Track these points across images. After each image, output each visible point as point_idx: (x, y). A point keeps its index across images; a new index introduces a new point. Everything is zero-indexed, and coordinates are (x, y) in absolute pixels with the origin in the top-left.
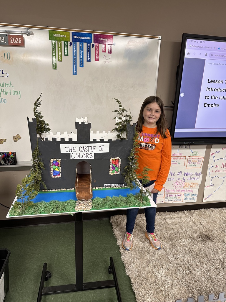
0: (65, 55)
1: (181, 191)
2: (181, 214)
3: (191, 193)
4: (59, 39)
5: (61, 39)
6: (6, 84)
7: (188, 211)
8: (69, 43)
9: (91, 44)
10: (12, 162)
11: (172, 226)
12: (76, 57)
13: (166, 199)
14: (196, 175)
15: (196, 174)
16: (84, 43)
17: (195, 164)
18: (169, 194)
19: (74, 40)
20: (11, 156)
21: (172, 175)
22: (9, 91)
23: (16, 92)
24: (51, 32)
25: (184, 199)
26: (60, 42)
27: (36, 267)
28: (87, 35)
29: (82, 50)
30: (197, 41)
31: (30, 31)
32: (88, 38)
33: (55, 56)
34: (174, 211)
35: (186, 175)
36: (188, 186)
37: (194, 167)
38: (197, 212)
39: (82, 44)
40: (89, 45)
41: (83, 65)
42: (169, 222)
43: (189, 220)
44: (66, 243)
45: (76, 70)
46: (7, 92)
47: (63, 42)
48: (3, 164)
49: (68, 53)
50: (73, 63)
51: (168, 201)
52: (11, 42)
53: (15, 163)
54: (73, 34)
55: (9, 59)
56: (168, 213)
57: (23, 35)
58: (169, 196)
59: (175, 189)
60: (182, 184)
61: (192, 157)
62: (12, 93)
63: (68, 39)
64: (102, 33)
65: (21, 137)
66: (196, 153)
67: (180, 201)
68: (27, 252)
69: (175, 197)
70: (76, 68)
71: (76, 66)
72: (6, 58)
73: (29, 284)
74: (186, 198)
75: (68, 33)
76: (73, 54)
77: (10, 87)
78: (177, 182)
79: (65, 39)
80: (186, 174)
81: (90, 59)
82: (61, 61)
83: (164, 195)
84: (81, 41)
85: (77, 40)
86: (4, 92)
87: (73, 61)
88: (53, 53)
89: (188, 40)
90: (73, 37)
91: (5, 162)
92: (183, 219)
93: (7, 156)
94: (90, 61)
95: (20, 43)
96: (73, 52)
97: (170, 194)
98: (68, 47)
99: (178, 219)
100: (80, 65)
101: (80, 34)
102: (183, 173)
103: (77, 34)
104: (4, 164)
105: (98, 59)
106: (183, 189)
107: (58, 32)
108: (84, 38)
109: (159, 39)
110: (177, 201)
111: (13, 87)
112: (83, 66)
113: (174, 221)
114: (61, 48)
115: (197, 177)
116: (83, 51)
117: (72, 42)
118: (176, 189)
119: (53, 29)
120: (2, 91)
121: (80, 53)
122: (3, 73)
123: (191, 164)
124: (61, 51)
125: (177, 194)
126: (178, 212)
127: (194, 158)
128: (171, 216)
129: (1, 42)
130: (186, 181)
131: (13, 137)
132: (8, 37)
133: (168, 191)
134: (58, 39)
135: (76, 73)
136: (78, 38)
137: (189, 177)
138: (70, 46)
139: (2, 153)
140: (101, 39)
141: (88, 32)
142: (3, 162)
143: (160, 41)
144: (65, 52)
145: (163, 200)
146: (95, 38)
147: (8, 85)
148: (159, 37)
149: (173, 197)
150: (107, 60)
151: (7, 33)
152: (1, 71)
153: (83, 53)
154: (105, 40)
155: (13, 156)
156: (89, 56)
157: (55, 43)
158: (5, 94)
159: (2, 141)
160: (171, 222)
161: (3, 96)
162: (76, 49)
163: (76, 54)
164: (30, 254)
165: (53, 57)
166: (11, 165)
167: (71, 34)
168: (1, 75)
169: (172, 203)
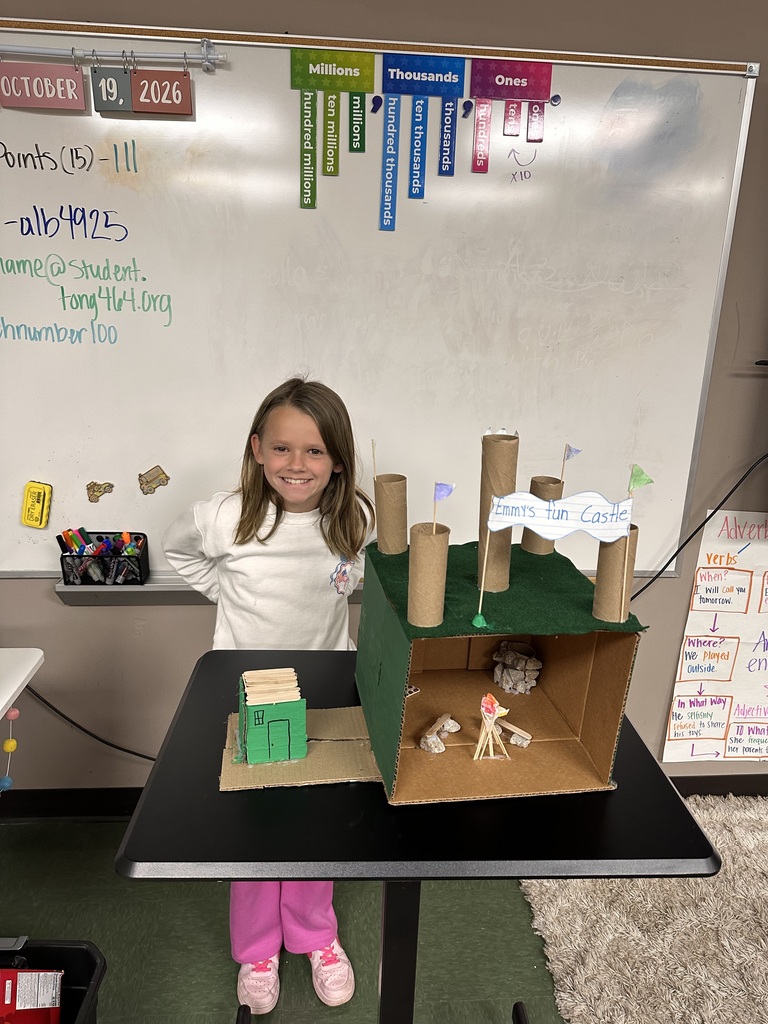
0: (352, 149)
4: (332, 85)
5: (339, 83)
6: (116, 266)
8: (369, 98)
9: (461, 102)
10: (133, 572)
12: (396, 157)
13: (733, 745)
16: (430, 98)
18: (746, 726)
19: (390, 86)
20: (129, 550)
21: (766, 649)
22: (129, 297)
23: (155, 301)
24: (299, 55)
26: (334, 97)
27: (206, 1009)
28: (445, 64)
29: (421, 128)
31: (219, 53)
32: (451, 78)
33: (313, 153)
39: (422, 102)
40: (451, 104)
41: (422, 190)
42: (745, 843)
45: (393, 212)
46: (120, 300)
47: (345, 97)
48: (96, 578)
49: (362, 141)
50: (384, 179)
51: (741, 753)
52: (142, 99)
53: (141, 576)
54: (390, 61)
55: (132, 167)
56: (739, 801)
57: (190, 70)
58: (746, 730)
62: (138, 302)
63: (366, 84)
64: (508, 54)
65: (168, 478)
68: (173, 934)
70: (393, 202)
71: (394, 195)
72: (122, 164)
75: (367, 58)
76: (385, 145)
77: (133, 278)
79: (353, 84)
81: (452, 167)
82: (335, 173)
83: (728, 726)
84: (419, 90)
85: (403, 87)
86: (109, 298)
87: (384, 172)
88: (303, 141)
90: (386, 74)
91: (105, 572)
93: (112, 550)
94: (450, 173)
95: (178, 102)
96: (386, 137)
97: (752, 726)
98: (363, 117)
100: (411, 187)
101: (418, 62)
103: (404, 61)
104: (102, 579)
105: (486, 162)
107: (327, 56)
108: (432, 77)
109: (747, 74)
111: (144, 279)
114: (336, 119)
116: (425, 130)
117: (382, 96)
119: (309, 41)
120: (104, 294)
121: (413, 140)
122: (106, 226)
124: (337, 132)
128: (751, 814)
129: (105, 99)
131: (140, 476)
132: (132, 76)
133: (744, 712)
134: (326, 82)
135: (393, 221)
136: (409, 76)
138: (374, 110)
139: (94, 538)
140: (500, 80)
141: (452, 50)
142: (95, 573)
143: (751, 83)
144: (351, 137)
145: (720, 746)
146: (478, 78)
147: (125, 272)
148: (749, 65)
149: (763, 737)
150: (523, 170)
151: (130, 63)
152: (102, 218)
153: (424, 139)
154: (516, 82)
155: (137, 551)
156: (448, 151)
157: (314, 99)
158: (112, 307)
159: (95, 491)
160: (756, 841)
161: (106, 317)
162: (397, 125)
163: (396, 147)
164: (185, 942)
165: (302, 157)
166: (126, 582)
167: (379, 61)
168: (101, 230)
169: (758, 760)
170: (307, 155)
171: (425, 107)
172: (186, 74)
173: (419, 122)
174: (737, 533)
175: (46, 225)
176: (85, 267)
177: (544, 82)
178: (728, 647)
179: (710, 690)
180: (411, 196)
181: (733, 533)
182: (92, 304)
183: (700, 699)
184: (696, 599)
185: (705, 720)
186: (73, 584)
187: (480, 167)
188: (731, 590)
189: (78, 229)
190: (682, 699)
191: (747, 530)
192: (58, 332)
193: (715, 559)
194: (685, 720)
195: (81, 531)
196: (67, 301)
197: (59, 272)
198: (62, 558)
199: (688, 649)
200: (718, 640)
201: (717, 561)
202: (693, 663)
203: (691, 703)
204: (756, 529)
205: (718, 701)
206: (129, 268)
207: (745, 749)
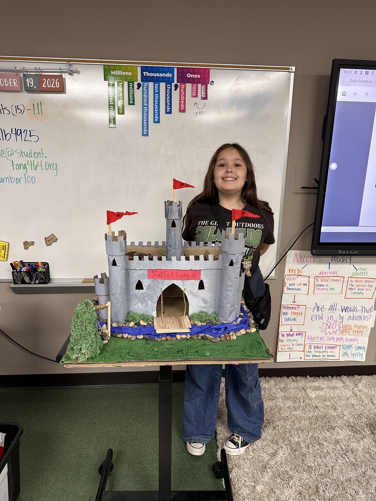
0: (129, 104)
1: (335, 340)
2: (335, 382)
3: (355, 343)
4: (122, 79)
5: (124, 78)
6: (34, 152)
7: (350, 378)
8: (136, 84)
9: (173, 84)
10: (42, 279)
11: (316, 403)
12: (148, 106)
13: (308, 354)
14: (363, 311)
15: (364, 309)
16: (161, 83)
17: (362, 292)
18: (313, 345)
19: (144, 79)
20: (40, 269)
21: (318, 310)
22: (40, 164)
23: (50, 166)
24: (107, 67)
25: (341, 355)
26: (122, 83)
27: (69, 459)
28: (166, 70)
29: (157, 95)
30: (359, 71)
31: (75, 67)
32: (169, 75)
33: (114, 106)
34: (323, 376)
35: (344, 311)
36: (349, 330)
37: (360, 296)
38: (365, 379)
39: (157, 85)
40: (169, 85)
41: (159, 119)
42: (311, 395)
43: (351, 393)
44: (124, 421)
45: (147, 128)
46: (36, 166)
47: (126, 83)
48: (27, 281)
49: (134, 101)
50: (143, 116)
51: (311, 358)
52: (43, 86)
53: (46, 280)
54: (143, 69)
55: (40, 112)
56: (312, 379)
57: (63, 74)
58: (313, 347)
59: (323, 335)
60: (337, 327)
61: (357, 279)
62: (44, 166)
63: (135, 78)
64: (191, 65)
65: (57, 239)
66: (363, 272)
67: (333, 358)
68: (58, 431)
69: (324, 350)
70: (147, 125)
71: (147, 122)
72: (36, 111)
73: (53, 488)
74: (346, 354)
75: (134, 68)
76: (143, 102)
77: (41, 156)
78: (329, 324)
79: (129, 78)
80: (345, 309)
81: (171, 110)
82: (123, 113)
83: (305, 345)
84: (157, 80)
85: (150, 79)
86: (31, 165)
87: (143, 113)
88: (109, 101)
89: (342, 70)
90: (142, 74)
91: (31, 279)
92: (338, 392)
93: (34, 269)
94: (170, 112)
95: (58, 87)
96: (143, 99)
97: (315, 345)
98: (134, 91)
99: (328, 390)
100: (154, 118)
101: (155, 69)
102: (339, 307)
103: (150, 69)
104: (30, 281)
105: (185, 108)
106: (340, 337)
107: (118, 68)
108: (161, 75)
109: (290, 71)
110: (329, 358)
111: (46, 157)
112: (158, 122)
113: (321, 393)
114: (123, 92)
115: (366, 314)
116: (159, 96)
117: (141, 83)
118: (326, 336)
119: (110, 62)
120: (30, 163)
121: (154, 100)
122: (30, 136)
123: (354, 291)
124: (123, 97)
125: (329, 346)
126: (330, 377)
127: (359, 279)
128: (316, 384)
129: (29, 86)
130: (345, 322)
131: (45, 238)
132: (39, 77)
133: (311, 339)
134: (118, 78)
135: (148, 132)
136: (151, 75)
137: (351, 314)
138: (138, 88)
139: (26, 264)
140: (189, 75)
141: (168, 64)
142: (27, 279)
143: (293, 74)
144: (129, 99)
145: (302, 354)
146: (180, 75)
147: (38, 154)
148: (291, 67)
149: (321, 350)
150: (200, 111)
151: (38, 72)
152: (29, 133)
153: (159, 99)
154: (196, 76)
155: (44, 270)
156: (169, 104)
157: (113, 85)
158: (33, 168)
159: (27, 245)
160: (316, 394)
161: (31, 172)
162: (148, 94)
163: (148, 102)
164: (63, 435)
165: (109, 107)
166: (40, 283)
167: (139, 69)
168: (28, 138)
169: (319, 360)
170: (112, 106)
171: (159, 87)
172: (61, 76)
173: (157, 93)
174: (301, 260)
175: (6, 136)
176: (22, 153)
177: (207, 76)
178: (301, 310)
179: (295, 329)
180: (155, 122)
181: (299, 260)
182: (25, 168)
183: (291, 333)
184: (285, 288)
185: (295, 343)
186: (18, 284)
187: (182, 111)
188: (300, 284)
189: (19, 137)
190: (283, 333)
191: (305, 259)
192: (11, 179)
193: (292, 271)
194: (285, 343)
195: (21, 262)
196: (15, 166)
197: (11, 155)
198: (13, 272)
199: (283, 310)
200: (296, 306)
201: (293, 272)
202: (287, 317)
203: (287, 335)
204: (309, 258)
205: (299, 334)
206: (40, 153)
207: (313, 356)
